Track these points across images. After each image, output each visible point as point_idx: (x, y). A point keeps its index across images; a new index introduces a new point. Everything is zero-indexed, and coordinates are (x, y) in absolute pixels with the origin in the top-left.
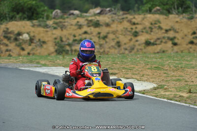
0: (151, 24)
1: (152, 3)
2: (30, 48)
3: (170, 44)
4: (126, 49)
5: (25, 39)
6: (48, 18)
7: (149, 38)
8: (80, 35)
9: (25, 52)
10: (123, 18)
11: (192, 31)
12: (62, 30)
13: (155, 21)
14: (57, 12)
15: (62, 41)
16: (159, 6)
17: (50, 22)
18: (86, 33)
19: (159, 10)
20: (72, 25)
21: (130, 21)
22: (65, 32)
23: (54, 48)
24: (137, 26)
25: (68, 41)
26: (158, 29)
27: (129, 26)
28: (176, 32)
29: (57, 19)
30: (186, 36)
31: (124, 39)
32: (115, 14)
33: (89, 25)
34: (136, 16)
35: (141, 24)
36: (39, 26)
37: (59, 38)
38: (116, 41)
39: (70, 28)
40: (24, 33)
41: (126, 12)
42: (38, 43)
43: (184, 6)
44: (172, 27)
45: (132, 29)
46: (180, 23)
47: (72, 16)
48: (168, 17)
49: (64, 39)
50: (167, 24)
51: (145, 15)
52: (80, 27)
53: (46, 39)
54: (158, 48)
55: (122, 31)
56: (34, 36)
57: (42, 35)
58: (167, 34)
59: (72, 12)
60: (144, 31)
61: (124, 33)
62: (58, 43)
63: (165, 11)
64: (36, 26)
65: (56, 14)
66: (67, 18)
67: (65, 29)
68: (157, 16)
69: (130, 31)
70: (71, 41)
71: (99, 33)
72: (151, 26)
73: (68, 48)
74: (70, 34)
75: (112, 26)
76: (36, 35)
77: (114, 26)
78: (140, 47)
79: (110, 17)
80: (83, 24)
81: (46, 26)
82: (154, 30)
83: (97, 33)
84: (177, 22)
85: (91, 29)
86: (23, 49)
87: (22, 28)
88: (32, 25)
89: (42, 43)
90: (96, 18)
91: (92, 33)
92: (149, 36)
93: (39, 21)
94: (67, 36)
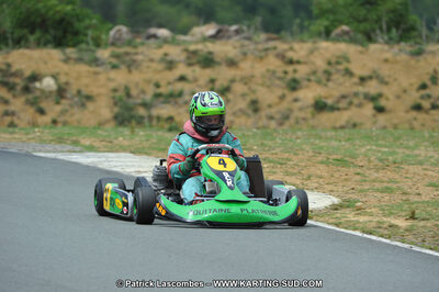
0: (329, 63)
2: (58, 108)
3: (369, 109)
4: (271, 118)
5: (47, 89)
6: (98, 45)
7: (322, 94)
8: (169, 83)
10: (267, 50)
11: (420, 83)
12: (130, 71)
13: (339, 57)
14: (119, 31)
15: (128, 95)
16: (347, 24)
17: (104, 54)
18: (182, 78)
19: (347, 33)
20: (152, 60)
21: (281, 56)
22: (136, 77)
23: (112, 111)
24: (298, 67)
25: (142, 96)
26: (344, 75)
27: (279, 67)
28: (383, 82)
29: (119, 47)
31: (267, 96)
32: (249, 39)
33: (193, 61)
34: (296, 46)
35: (305, 63)
36: (80, 60)
37: (122, 89)
38: (248, 99)
39: (148, 67)
40: (45, 76)
41: (274, 36)
42: (76, 99)
43: (402, 26)
44: (375, 72)
45: (286, 73)
46: (392, 63)
47: (152, 41)
48: (367, 50)
49: (134, 92)
50: (364, 65)
51: (315, 42)
52: (171, 65)
53: (94, 90)
54: (343, 117)
55: (263, 76)
56: (67, 83)
57: (85, 81)
58: (364, 86)
59: (153, 31)
60: (312, 78)
61: (268, 83)
62: (121, 100)
63: (360, 36)
64: (72, 62)
65: (117, 36)
66: (143, 44)
67: (137, 68)
68: (343, 47)
69: (280, 78)
70: (148, 97)
71: (212, 81)
72: (329, 68)
73: (142, 111)
74: (148, 82)
75: (242, 65)
76: (72, 81)
77: (246, 67)
78: (302, 115)
79: (237, 44)
80: (177, 59)
81: (95, 62)
82: (334, 77)
83: (207, 79)
84: (386, 61)
85: (194, 71)
86: (42, 112)
87: (42, 65)
88: (62, 57)
89: (86, 99)
90: (206, 47)
91: (195, 80)
92: (325, 89)
93: (80, 50)
94: (140, 86)
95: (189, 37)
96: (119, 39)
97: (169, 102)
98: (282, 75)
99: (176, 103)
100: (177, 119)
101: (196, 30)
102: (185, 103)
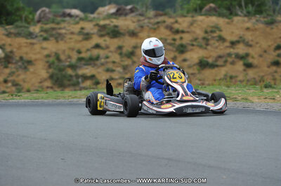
0: (206, 32)
2: (7, 71)
3: (240, 66)
6: (28, 22)
7: (205, 55)
10: (158, 23)
11: (276, 45)
12: (57, 42)
13: (212, 27)
14: (43, 11)
15: (58, 59)
16: (213, 2)
17: (36, 29)
18: (97, 46)
19: (214, 9)
20: (72, 33)
21: (170, 28)
22: (62, 46)
23: (48, 72)
24: (183, 35)
25: (69, 60)
26: (218, 41)
27: (169, 35)
28: (248, 45)
29: (46, 24)
30: (265, 52)
32: (141, 15)
33: (102, 33)
34: (180, 20)
35: (188, 32)
36: (18, 35)
37: (53, 54)
39: (71, 39)
41: (161, 12)
42: (20, 64)
43: (256, 3)
44: (241, 37)
45: (174, 40)
46: (253, 30)
47: (67, 19)
48: (232, 21)
49: (63, 57)
50: (233, 33)
51: (193, 17)
52: (87, 37)
53: (32, 57)
54: (223, 71)
56: (11, 52)
57: (24, 50)
58: (234, 49)
59: (68, 11)
60: (195, 43)
62: (53, 63)
63: (225, 11)
64: (13, 35)
65: (42, 15)
66: (64, 21)
67: (62, 40)
68: (214, 20)
69: (170, 44)
70: (74, 61)
71: (120, 48)
72: (206, 35)
73: (70, 72)
74: (72, 49)
75: (141, 35)
76: (15, 50)
78: (191, 71)
79: (135, 20)
80: (92, 32)
81: (30, 35)
82: (212, 42)
83: (116, 46)
84: (248, 29)
85: (105, 41)
88: (6, 33)
89: (27, 64)
90: (112, 22)
91: (107, 47)
92: (205, 51)
93: (17, 27)
94: (67, 53)
95: (95, 15)
96: (43, 17)
97: (90, 64)
98: (173, 42)
99: (95, 65)
100: (98, 76)
101: (101, 9)
102: (102, 64)
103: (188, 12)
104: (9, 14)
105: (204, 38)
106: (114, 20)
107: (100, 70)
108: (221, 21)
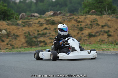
0: (91, 22)
1: (89, 7)
2: (8, 40)
3: (106, 36)
5: (4, 34)
6: (17, 19)
7: (91, 32)
8: (42, 30)
9: (5, 43)
10: (71, 18)
12: (29, 27)
13: (94, 20)
14: (23, 14)
15: (30, 34)
16: (94, 9)
17: (20, 22)
18: (46, 29)
19: (95, 12)
20: (35, 23)
21: (76, 20)
22: (31, 29)
23: (25, 40)
24: (82, 23)
25: (34, 35)
26: (96, 25)
27: (76, 24)
28: (109, 27)
29: (24, 20)
31: (73, 33)
32: (64, 15)
33: (48, 23)
34: (80, 17)
35: (84, 22)
36: (12, 24)
37: (27, 33)
39: (34, 26)
40: (3, 30)
41: (72, 14)
42: (13, 37)
43: (112, 9)
44: (106, 24)
45: (78, 25)
46: (111, 21)
47: (33, 17)
48: (102, 17)
49: (31, 34)
50: (102, 22)
51: (86, 15)
52: (41, 25)
53: (19, 34)
55: (71, 27)
56: (10, 32)
57: (15, 31)
58: (103, 29)
59: (33, 14)
60: (87, 27)
61: (73, 29)
62: (27, 36)
63: (99, 13)
64: (10, 25)
65: (22, 16)
66: (32, 18)
67: (31, 26)
68: (94, 17)
69: (76, 27)
70: (36, 35)
72: (91, 23)
73: (34, 40)
74: (35, 30)
76: (11, 31)
78: (85, 38)
79: (61, 17)
80: (43, 23)
81: (17, 25)
82: (94, 26)
83: (54, 28)
84: (109, 20)
85: (49, 26)
86: (3, 41)
87: (1, 26)
88: (7, 24)
89: (16, 37)
90: (52, 18)
91: (50, 29)
92: (91, 30)
93: (12, 21)
94: (33, 32)
95: (45, 16)
96: (23, 17)
97: (43, 36)
98: (77, 26)
99: (45, 36)
100: (46, 41)
101: (47, 13)
102: (48, 36)
103: (84, 14)
104: (8, 16)
105: (90, 24)
106: (53, 18)
107: (47, 38)
108: (97, 17)
